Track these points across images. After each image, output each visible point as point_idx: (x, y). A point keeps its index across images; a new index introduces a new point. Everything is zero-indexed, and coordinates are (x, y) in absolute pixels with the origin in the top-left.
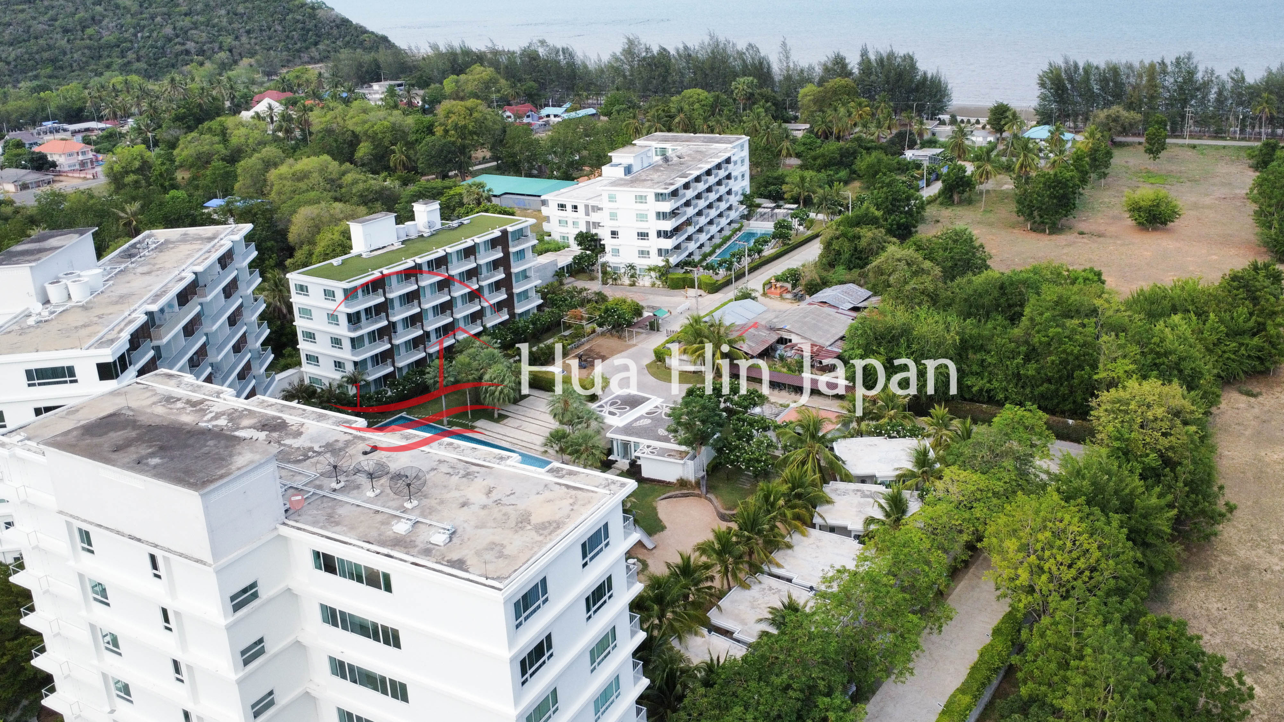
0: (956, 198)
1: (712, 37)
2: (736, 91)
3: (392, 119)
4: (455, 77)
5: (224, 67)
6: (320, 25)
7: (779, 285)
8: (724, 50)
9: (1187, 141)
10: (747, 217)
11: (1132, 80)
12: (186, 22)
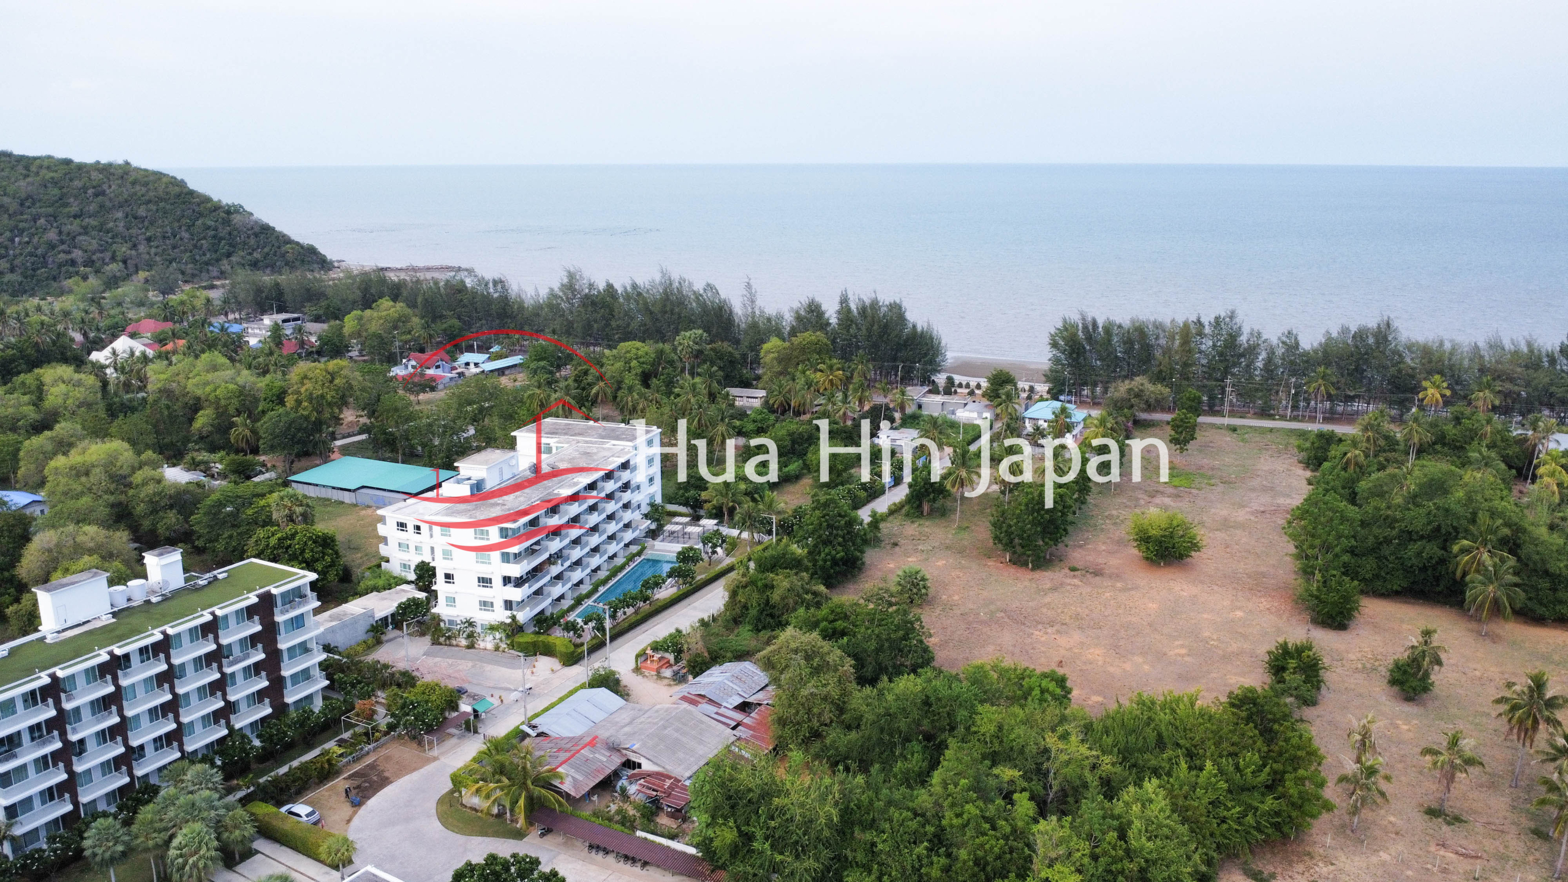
0: (926, 508)
1: (663, 274)
2: (680, 348)
3: (240, 380)
4: (359, 312)
5: (113, 282)
6: (235, 233)
7: (657, 656)
8: (679, 290)
9: (1227, 421)
10: (653, 534)
11: (1163, 342)
12: (74, 226)
